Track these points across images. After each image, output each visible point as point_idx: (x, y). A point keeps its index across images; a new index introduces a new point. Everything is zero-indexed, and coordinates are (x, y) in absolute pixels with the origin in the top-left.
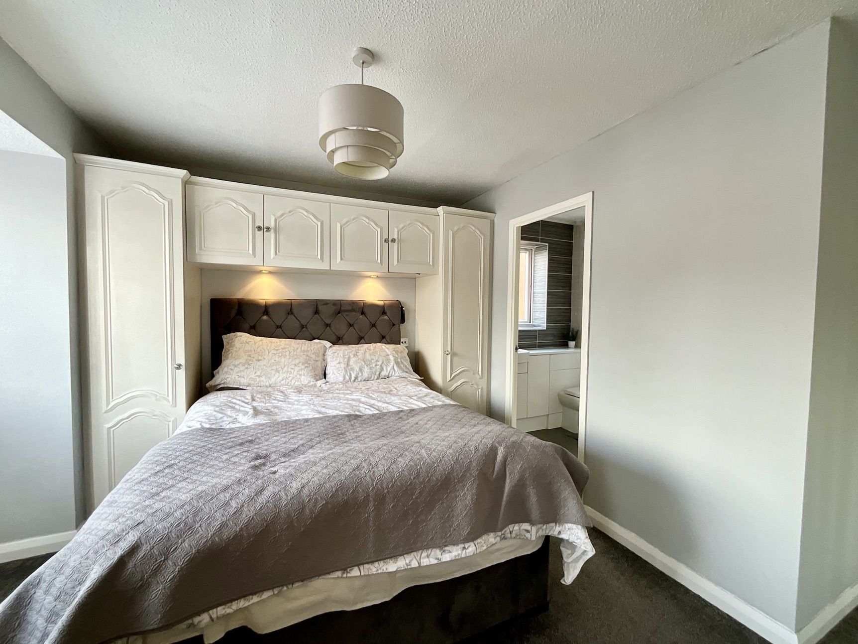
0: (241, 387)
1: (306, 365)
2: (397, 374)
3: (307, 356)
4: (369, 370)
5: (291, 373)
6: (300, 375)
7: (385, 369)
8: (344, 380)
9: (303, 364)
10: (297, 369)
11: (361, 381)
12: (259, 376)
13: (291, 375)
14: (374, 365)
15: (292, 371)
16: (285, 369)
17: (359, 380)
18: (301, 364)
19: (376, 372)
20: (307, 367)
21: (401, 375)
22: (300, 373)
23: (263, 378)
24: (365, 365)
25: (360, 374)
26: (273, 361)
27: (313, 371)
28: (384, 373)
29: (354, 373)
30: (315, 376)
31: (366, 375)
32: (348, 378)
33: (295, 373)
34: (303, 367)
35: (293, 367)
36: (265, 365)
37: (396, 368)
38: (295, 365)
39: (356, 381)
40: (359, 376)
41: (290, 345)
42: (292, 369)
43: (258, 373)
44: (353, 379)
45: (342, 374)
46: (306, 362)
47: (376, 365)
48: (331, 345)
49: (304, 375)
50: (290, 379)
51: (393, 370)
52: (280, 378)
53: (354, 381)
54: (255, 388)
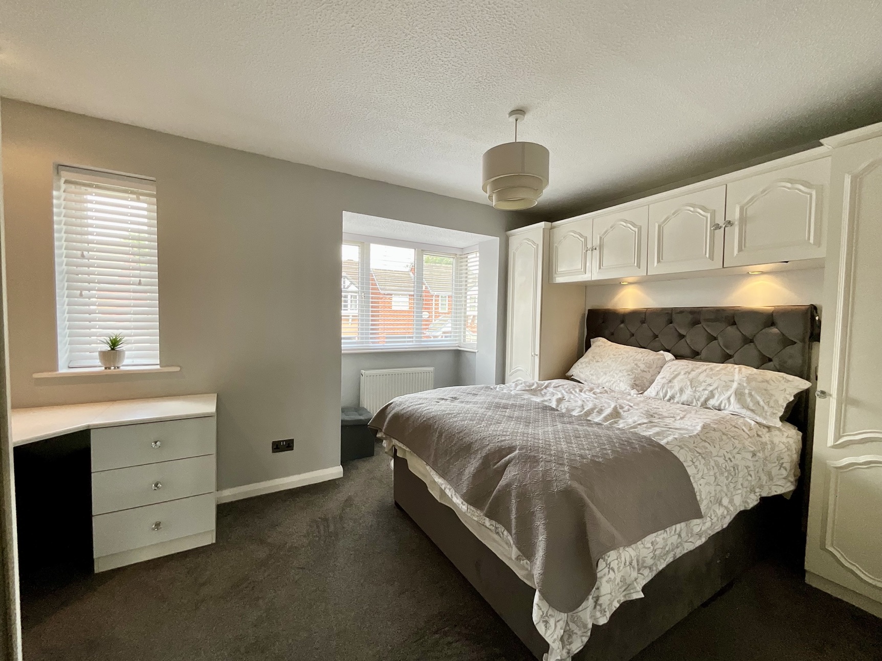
0: (581, 381)
1: (630, 373)
2: (731, 408)
3: (636, 364)
4: (692, 393)
5: (614, 378)
6: (620, 381)
7: (716, 397)
8: (656, 396)
9: (627, 371)
10: (621, 374)
11: (678, 403)
12: (592, 375)
13: (613, 379)
14: (701, 389)
15: (616, 375)
16: (611, 373)
17: (676, 402)
18: (625, 371)
19: (699, 397)
20: (629, 375)
21: (737, 410)
22: (621, 379)
23: (594, 377)
24: (690, 387)
25: (678, 395)
26: (606, 364)
27: (633, 380)
28: (712, 402)
29: (670, 392)
30: (633, 386)
31: (684, 398)
32: (661, 395)
33: (617, 378)
34: (626, 374)
35: (618, 372)
36: (599, 366)
37: (732, 399)
38: (620, 371)
39: (672, 401)
40: (676, 396)
41: (627, 352)
42: (616, 374)
43: (592, 372)
44: (668, 397)
45: (656, 389)
46: (631, 371)
47: (704, 390)
48: (675, 358)
49: (623, 382)
50: (612, 382)
51: (726, 401)
52: (605, 380)
53: (669, 400)
54: (590, 384)
